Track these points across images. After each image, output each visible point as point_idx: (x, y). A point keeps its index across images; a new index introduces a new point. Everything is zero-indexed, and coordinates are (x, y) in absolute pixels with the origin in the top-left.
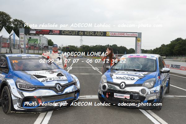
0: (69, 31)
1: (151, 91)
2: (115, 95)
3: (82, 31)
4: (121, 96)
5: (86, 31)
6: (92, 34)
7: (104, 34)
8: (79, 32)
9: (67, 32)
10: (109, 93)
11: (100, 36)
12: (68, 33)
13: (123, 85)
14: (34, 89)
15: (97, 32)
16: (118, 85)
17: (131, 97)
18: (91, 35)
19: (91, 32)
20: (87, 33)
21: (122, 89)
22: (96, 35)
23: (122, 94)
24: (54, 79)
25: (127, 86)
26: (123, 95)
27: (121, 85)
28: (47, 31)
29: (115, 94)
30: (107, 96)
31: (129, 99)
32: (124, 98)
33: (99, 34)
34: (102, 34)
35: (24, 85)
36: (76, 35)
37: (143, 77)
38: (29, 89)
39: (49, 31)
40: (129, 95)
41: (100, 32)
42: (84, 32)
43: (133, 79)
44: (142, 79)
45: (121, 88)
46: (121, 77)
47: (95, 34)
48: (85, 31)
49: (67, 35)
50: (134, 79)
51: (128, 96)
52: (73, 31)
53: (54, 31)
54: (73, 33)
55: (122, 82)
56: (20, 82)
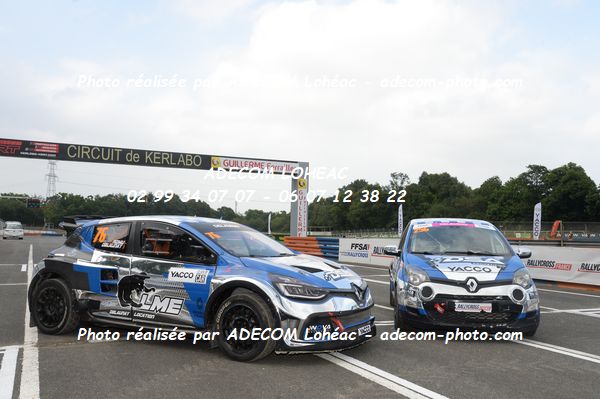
0: (91, 147)
1: (530, 294)
2: (456, 307)
3: (135, 151)
4: (472, 307)
5: (149, 152)
6: (169, 160)
7: (205, 162)
8: (125, 151)
9: (86, 150)
10: (443, 304)
11: (193, 167)
12: (90, 154)
13: (472, 284)
14: (324, 295)
15: (184, 155)
16: (463, 284)
17: (495, 307)
18: (165, 165)
19: (165, 156)
20: (152, 157)
21: (473, 292)
22: (181, 166)
23: (473, 304)
25: (482, 285)
26: (477, 304)
27: (469, 283)
28: (13, 143)
29: (456, 304)
30: (439, 309)
31: (490, 311)
32: (479, 311)
33: (189, 162)
34: (197, 162)
35: (299, 288)
36: (115, 162)
37: (504, 264)
38: (313, 296)
39: (20, 144)
40: (490, 305)
41: (193, 155)
42: (142, 153)
43: (488, 270)
45: (469, 291)
46: (459, 268)
47: (176, 160)
48: (145, 151)
49: (85, 159)
50: (490, 270)
51: (487, 307)
52: (106, 149)
53: (39, 147)
54: (106, 156)
55: (469, 278)
56: (283, 282)
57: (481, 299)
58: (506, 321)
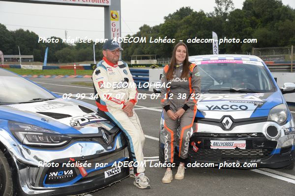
1: (286, 130)
2: (212, 144)
4: (226, 144)
10: (199, 142)
13: (227, 122)
14: (66, 142)
16: (218, 122)
17: (250, 144)
21: (228, 130)
23: (228, 142)
24: (89, 119)
25: (237, 122)
26: (232, 141)
27: (224, 121)
29: (212, 142)
30: (196, 148)
31: (244, 148)
32: (234, 148)
35: (40, 135)
37: (262, 102)
38: (53, 143)
40: (244, 142)
43: (245, 108)
44: (262, 108)
45: (224, 129)
46: (217, 106)
50: (247, 108)
51: (242, 144)
55: (225, 117)
56: (23, 130)
57: (235, 137)
58: (261, 157)
